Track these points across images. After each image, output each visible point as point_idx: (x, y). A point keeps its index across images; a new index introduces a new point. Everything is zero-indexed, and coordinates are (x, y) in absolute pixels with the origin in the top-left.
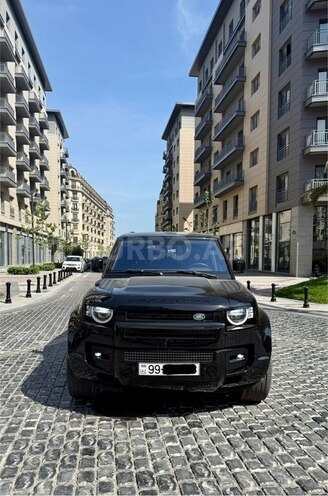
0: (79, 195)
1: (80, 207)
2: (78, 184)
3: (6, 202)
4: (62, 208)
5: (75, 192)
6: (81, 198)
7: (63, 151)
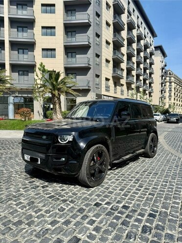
0: (173, 84)
1: (173, 90)
2: (172, 78)
3: (130, 91)
4: (162, 91)
5: (170, 83)
6: (173, 85)
7: (164, 64)
